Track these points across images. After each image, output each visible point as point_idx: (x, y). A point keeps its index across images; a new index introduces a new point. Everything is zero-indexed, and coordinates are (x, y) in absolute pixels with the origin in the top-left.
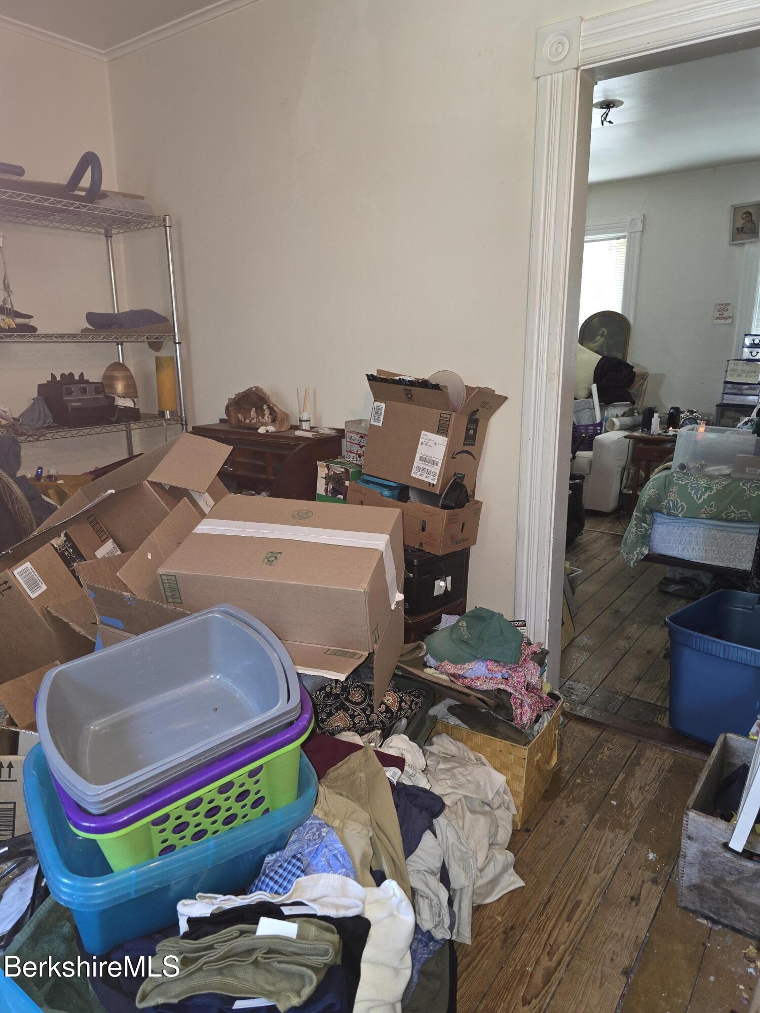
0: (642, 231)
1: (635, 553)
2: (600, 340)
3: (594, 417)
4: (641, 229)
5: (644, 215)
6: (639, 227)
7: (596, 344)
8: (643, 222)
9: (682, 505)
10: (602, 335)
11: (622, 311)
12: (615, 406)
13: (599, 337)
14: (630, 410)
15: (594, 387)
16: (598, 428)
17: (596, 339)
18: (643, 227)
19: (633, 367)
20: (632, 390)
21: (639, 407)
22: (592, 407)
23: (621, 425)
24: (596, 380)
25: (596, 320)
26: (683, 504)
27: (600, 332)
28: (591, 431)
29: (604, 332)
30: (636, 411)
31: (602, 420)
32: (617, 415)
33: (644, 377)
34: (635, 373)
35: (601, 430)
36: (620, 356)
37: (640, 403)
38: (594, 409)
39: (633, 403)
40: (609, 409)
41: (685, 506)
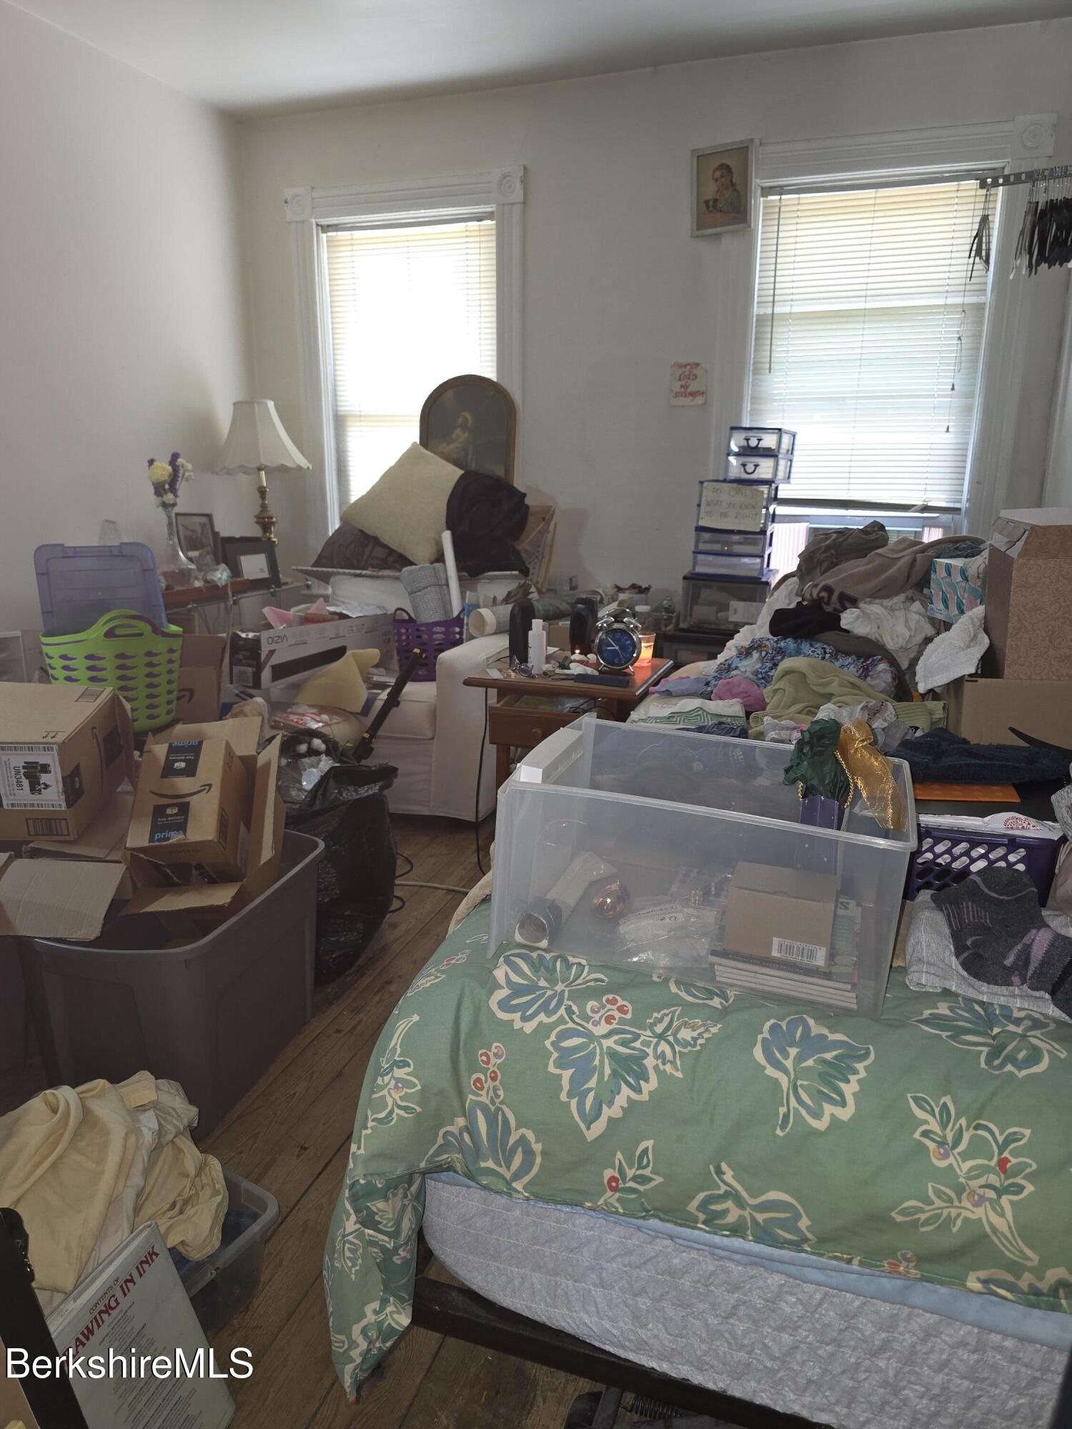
0: (524, 203)
1: (356, 1330)
2: (460, 436)
3: (446, 603)
4: (521, 199)
5: (525, 168)
6: (518, 194)
7: (452, 446)
8: (525, 180)
9: (523, 1141)
10: (464, 427)
11: (498, 378)
12: (492, 579)
13: (458, 432)
14: (520, 587)
15: (447, 537)
16: (454, 632)
17: (454, 436)
18: (525, 194)
19: (524, 495)
20: (523, 545)
21: (541, 580)
22: (443, 582)
23: (498, 623)
24: (452, 523)
25: (449, 394)
26: (530, 1136)
27: (460, 420)
28: (442, 636)
29: (466, 420)
30: (533, 589)
31: (463, 610)
32: (495, 598)
33: (547, 515)
34: (528, 507)
35: (461, 633)
36: (500, 472)
37: (543, 571)
38: (447, 585)
39: (525, 572)
40: (479, 587)
41: (537, 1147)
